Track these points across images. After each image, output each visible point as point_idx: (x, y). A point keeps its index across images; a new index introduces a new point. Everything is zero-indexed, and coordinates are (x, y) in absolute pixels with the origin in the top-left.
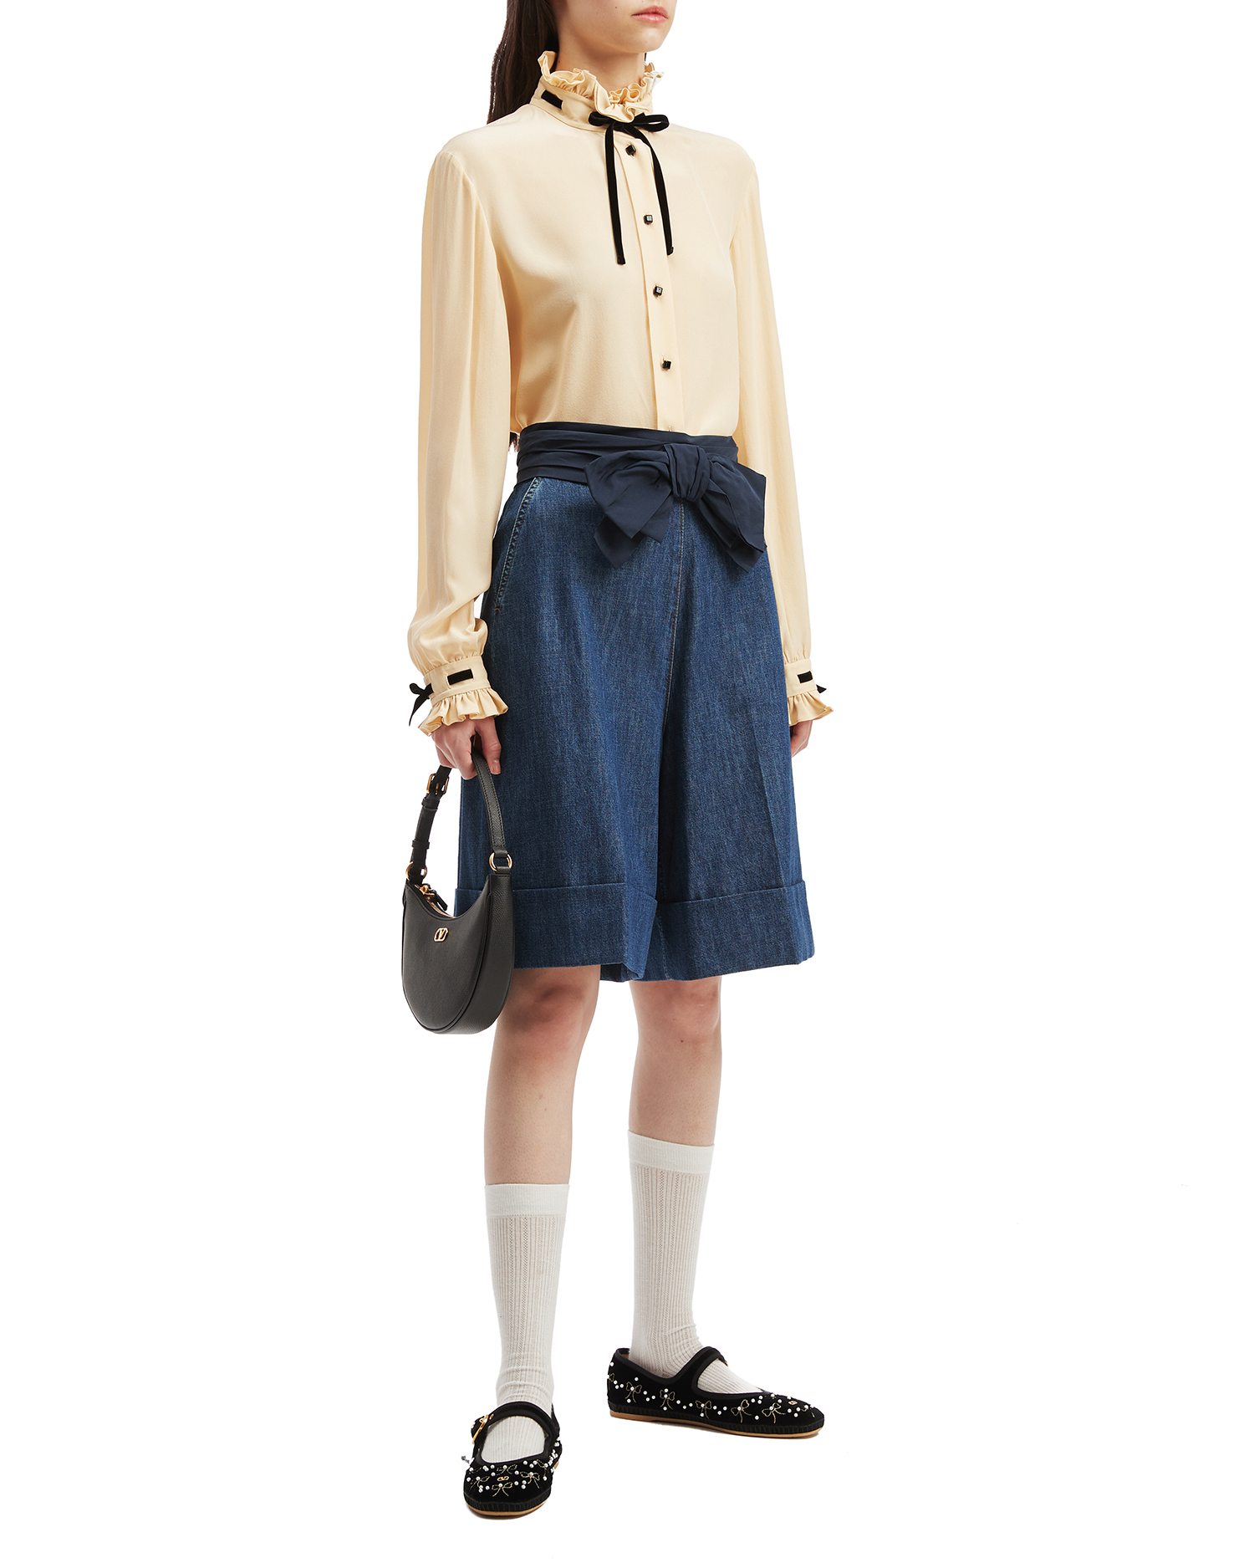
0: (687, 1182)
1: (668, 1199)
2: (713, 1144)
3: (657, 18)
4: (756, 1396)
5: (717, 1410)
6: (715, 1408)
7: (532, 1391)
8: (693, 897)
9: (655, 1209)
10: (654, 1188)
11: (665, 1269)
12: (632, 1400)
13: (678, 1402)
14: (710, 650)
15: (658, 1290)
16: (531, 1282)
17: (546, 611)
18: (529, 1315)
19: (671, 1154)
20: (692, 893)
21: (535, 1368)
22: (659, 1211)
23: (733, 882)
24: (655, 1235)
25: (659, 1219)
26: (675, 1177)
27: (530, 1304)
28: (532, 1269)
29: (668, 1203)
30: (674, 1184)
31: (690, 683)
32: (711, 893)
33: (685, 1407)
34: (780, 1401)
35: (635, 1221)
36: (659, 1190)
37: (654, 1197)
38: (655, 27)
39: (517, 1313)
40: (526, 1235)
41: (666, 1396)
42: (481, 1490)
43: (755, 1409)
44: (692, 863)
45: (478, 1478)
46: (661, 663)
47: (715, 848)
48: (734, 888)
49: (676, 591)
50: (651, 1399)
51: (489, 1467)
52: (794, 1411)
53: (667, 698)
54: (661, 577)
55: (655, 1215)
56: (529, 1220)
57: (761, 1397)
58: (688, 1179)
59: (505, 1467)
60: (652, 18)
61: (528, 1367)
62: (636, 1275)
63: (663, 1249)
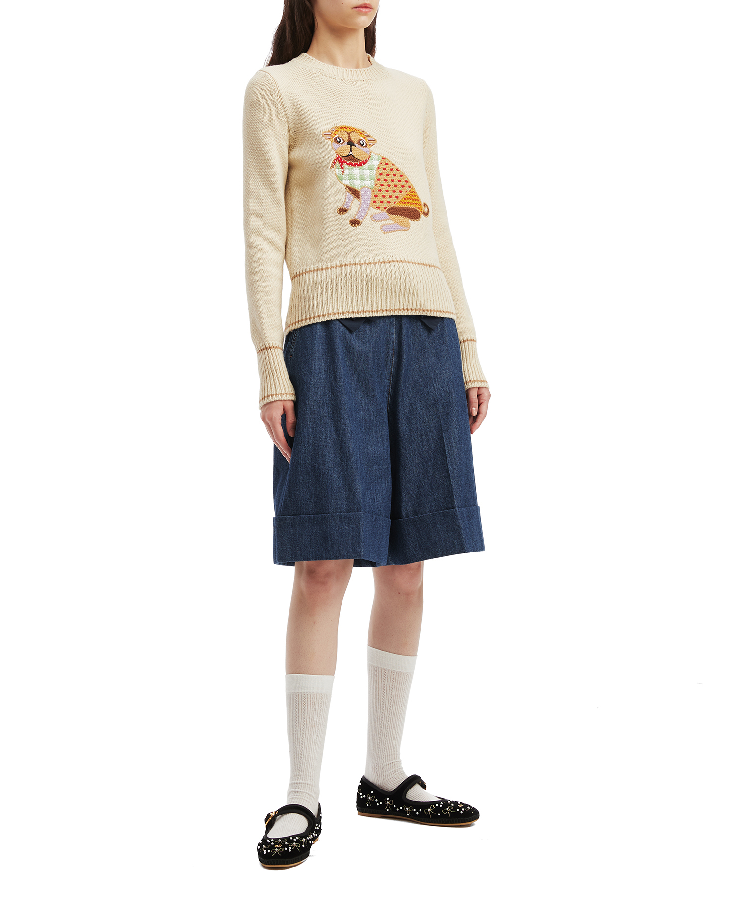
0: (400, 677)
1: (388, 686)
2: (416, 655)
3: (367, 10)
4: (439, 802)
5: (416, 811)
6: (414, 810)
7: (304, 795)
8: (404, 516)
9: (380, 691)
10: (380, 679)
11: (384, 727)
12: (369, 804)
13: (395, 806)
14: (412, 374)
15: (380, 740)
16: (307, 732)
17: (318, 355)
18: (305, 751)
19: (391, 660)
20: (404, 514)
21: (307, 782)
22: (382, 693)
23: (427, 507)
24: (379, 707)
25: (382, 697)
26: (392, 673)
27: (306, 744)
28: (308, 724)
29: (388, 688)
30: (392, 677)
31: (401, 393)
32: (415, 513)
33: (398, 809)
34: (453, 805)
35: (369, 698)
36: (383, 680)
37: (380, 685)
38: (365, 15)
39: (298, 749)
40: (304, 704)
41: (388, 802)
42: (265, 853)
43: (438, 809)
44: (404, 496)
45: (264, 846)
46: (384, 382)
47: (417, 487)
48: (428, 510)
49: (393, 342)
50: (379, 804)
51: (270, 841)
52: (461, 810)
53: (388, 401)
54: (384, 335)
55: (380, 695)
56: (306, 696)
57: (442, 803)
58: (400, 674)
59: (280, 840)
60: (364, 10)
61: (303, 781)
62: (368, 730)
63: (384, 716)
